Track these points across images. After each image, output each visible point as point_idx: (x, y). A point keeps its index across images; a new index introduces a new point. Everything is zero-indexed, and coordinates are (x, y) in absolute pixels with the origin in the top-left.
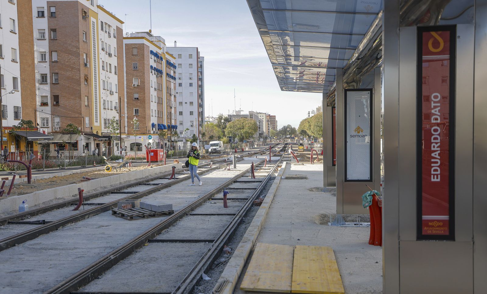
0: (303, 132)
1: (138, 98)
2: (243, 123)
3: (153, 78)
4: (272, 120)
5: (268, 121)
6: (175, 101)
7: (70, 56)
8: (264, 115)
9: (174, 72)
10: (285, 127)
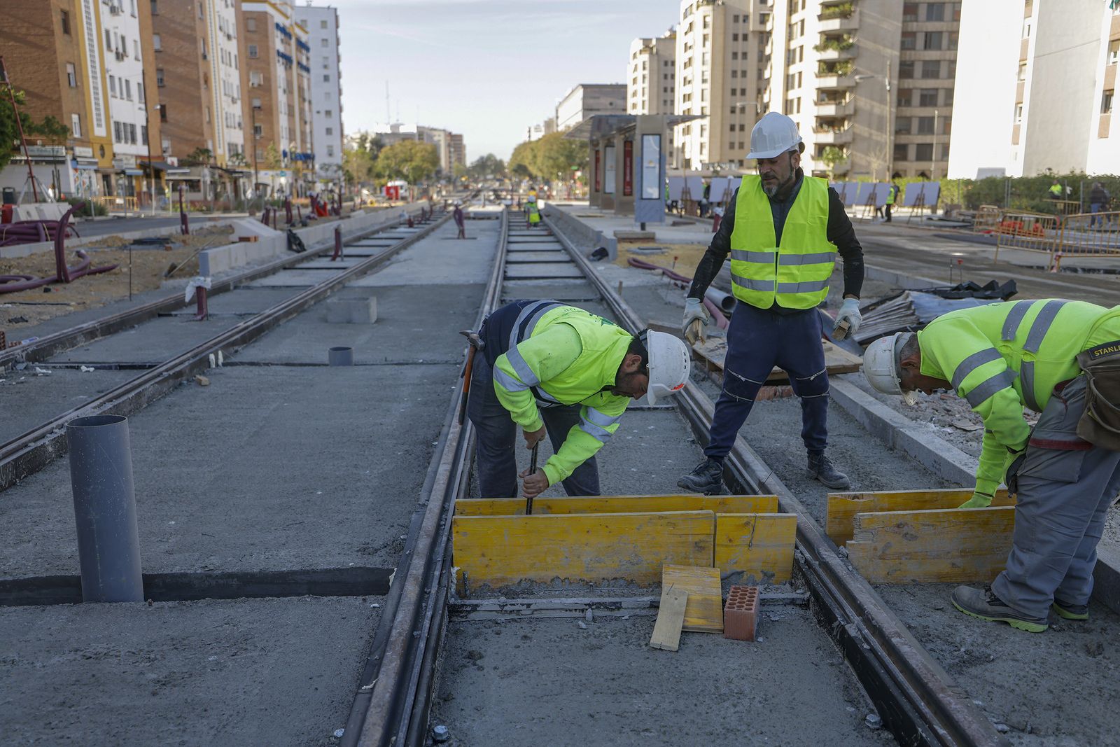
0: (521, 170)
1: (259, 108)
2: (411, 149)
3: (280, 70)
4: (456, 142)
5: (449, 146)
6: (310, 110)
7: (181, 42)
8: (442, 134)
9: (308, 59)
10: (482, 158)
